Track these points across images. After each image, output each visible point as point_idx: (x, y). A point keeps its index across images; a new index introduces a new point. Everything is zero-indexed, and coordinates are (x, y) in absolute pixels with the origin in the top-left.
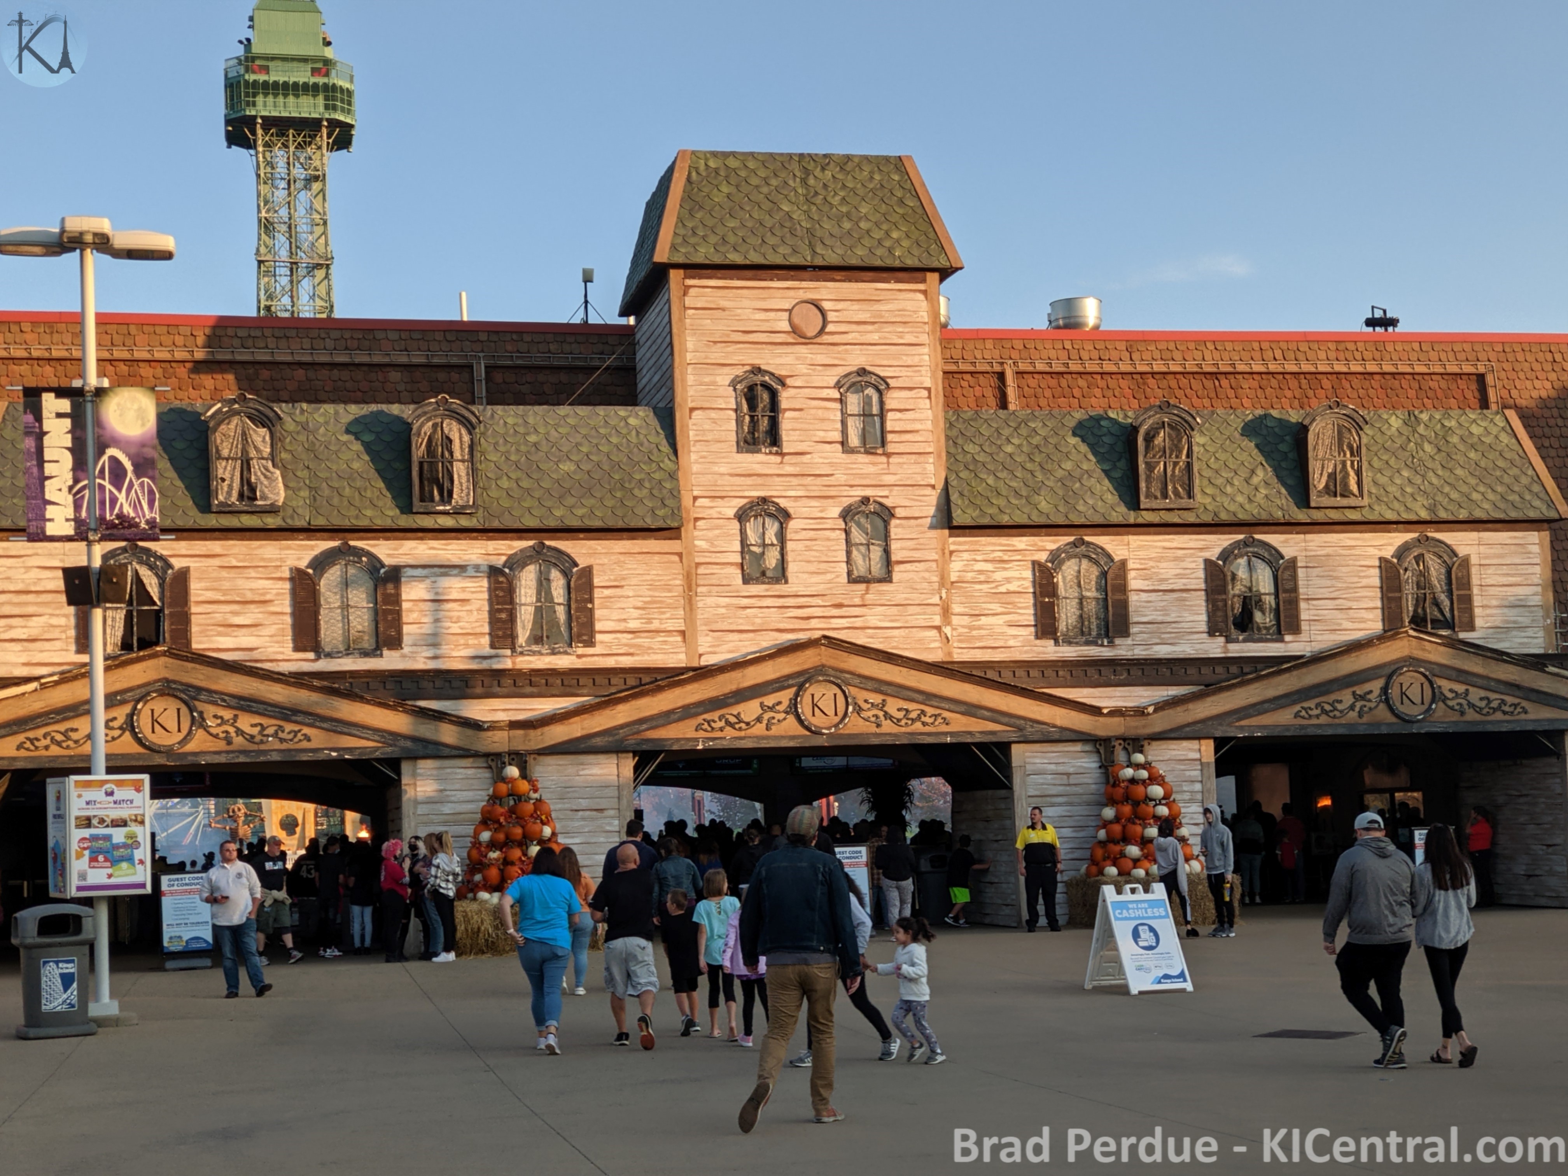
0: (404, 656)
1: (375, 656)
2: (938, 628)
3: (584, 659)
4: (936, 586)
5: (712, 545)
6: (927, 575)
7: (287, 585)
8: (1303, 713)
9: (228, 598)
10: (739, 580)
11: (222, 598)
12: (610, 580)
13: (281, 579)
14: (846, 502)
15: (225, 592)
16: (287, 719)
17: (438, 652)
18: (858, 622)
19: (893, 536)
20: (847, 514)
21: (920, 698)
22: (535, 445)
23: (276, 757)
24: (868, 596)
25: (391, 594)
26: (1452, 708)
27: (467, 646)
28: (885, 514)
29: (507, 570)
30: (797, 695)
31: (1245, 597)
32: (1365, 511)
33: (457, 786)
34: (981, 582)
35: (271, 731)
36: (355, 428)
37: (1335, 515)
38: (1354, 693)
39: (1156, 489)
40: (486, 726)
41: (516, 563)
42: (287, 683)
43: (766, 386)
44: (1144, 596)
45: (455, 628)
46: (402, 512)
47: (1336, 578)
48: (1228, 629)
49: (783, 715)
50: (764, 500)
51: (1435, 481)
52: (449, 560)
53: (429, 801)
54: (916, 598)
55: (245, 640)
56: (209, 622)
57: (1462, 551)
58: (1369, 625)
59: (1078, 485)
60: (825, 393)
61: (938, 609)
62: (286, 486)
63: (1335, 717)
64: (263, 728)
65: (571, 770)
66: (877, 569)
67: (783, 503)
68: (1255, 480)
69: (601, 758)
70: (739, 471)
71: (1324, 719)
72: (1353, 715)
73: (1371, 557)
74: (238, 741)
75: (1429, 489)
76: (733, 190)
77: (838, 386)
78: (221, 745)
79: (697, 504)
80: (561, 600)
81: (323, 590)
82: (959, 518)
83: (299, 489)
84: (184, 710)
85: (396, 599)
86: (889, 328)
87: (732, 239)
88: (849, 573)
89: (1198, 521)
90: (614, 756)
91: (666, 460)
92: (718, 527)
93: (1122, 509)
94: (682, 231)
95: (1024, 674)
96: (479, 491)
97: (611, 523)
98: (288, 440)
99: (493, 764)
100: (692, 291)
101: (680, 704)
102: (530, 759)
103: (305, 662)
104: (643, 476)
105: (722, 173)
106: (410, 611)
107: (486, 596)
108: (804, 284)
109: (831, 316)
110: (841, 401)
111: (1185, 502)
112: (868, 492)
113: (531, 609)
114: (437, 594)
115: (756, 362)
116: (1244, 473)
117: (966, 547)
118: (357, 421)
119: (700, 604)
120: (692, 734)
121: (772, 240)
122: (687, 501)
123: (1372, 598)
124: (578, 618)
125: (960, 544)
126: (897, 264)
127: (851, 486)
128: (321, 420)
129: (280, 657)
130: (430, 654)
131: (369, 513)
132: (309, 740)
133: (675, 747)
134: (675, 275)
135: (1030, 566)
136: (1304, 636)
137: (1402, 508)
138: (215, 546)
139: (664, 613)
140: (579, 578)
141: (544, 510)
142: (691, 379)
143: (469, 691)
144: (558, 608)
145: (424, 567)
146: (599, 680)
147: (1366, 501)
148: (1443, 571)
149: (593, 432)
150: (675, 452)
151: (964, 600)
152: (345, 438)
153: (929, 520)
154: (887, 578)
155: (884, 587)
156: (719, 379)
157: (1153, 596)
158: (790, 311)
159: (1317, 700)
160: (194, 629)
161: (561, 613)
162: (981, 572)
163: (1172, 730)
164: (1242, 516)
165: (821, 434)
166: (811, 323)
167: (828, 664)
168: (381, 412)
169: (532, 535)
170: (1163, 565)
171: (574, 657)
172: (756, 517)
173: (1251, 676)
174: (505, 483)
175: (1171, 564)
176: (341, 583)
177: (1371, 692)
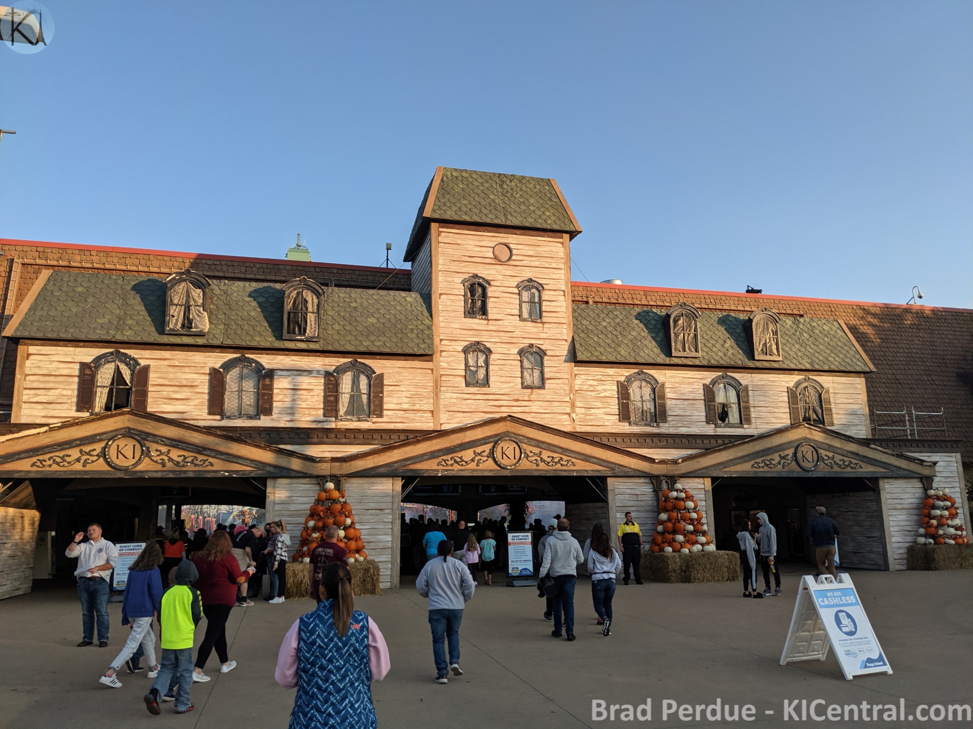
0: (273, 420)
1: (256, 419)
2: (569, 414)
3: (377, 424)
4: (568, 392)
5: (450, 365)
6: (563, 386)
7: (207, 377)
8: (756, 465)
9: (172, 383)
10: (464, 385)
11: (168, 383)
12: (393, 382)
13: (204, 374)
14: (521, 346)
15: (170, 379)
16: (200, 453)
17: (293, 418)
18: (527, 409)
19: (545, 365)
20: (521, 352)
21: (560, 451)
22: (355, 308)
23: (191, 475)
24: (532, 396)
25: (268, 385)
26: (827, 464)
27: (310, 415)
28: (541, 354)
29: (335, 374)
30: (494, 447)
31: (724, 404)
32: (780, 363)
33: (299, 494)
34: (591, 391)
35: (190, 459)
36: (253, 295)
37: (767, 365)
38: (780, 455)
39: (680, 347)
40: (318, 460)
41: (340, 370)
42: (201, 432)
43: (480, 285)
44: (674, 402)
45: (304, 405)
46: (277, 339)
47: (768, 396)
48: (716, 421)
49: (486, 458)
50: (478, 343)
51: (810, 350)
52: (302, 367)
53: (282, 503)
54: (557, 398)
55: (179, 407)
56: (159, 396)
57: (825, 385)
58: (784, 421)
59: (639, 343)
60: (510, 290)
61: (568, 404)
62: (211, 323)
63: (771, 468)
64: (185, 458)
65: (366, 486)
66: (537, 382)
67: (488, 345)
68: (727, 345)
69: (384, 480)
70: (464, 327)
71: (766, 469)
72: (780, 467)
73: (783, 386)
74: (169, 465)
75: (808, 354)
76: (465, 187)
77: (517, 287)
78: (159, 467)
79: (442, 343)
80: (365, 392)
81: (228, 381)
82: (580, 357)
83: (219, 324)
84: (138, 446)
85: (270, 388)
86: (544, 260)
87: (464, 209)
88: (522, 383)
89: (701, 364)
90: (391, 479)
91: (426, 320)
92: (453, 356)
93: (662, 356)
94: (438, 204)
95: (614, 440)
96: (321, 330)
97: (395, 351)
98: (215, 298)
99: (321, 482)
100: (443, 234)
101: (429, 450)
102: (343, 480)
103: (214, 421)
104: (413, 327)
105: (460, 178)
106: (278, 394)
107: (322, 388)
108: (501, 235)
109: (514, 252)
110: (519, 294)
111: (694, 354)
112: (533, 342)
113: (348, 396)
114: (294, 385)
115: (476, 272)
116: (721, 342)
117: (583, 372)
118: (255, 291)
119: (442, 397)
120: (435, 467)
121: (485, 211)
122: (436, 341)
123: (785, 407)
124: (374, 401)
125: (580, 370)
126: (549, 227)
127: (524, 338)
128: (235, 289)
129: (200, 418)
130: (288, 418)
131: (257, 339)
132: (212, 465)
133: (426, 475)
134: (434, 226)
135: (616, 383)
136: (753, 426)
137: (797, 363)
138: (166, 354)
139: (422, 400)
140: (375, 380)
141: (358, 342)
142: (440, 279)
143: (310, 440)
144: (363, 395)
145: (288, 370)
146: (385, 436)
147: (780, 359)
148: (817, 395)
149: (387, 303)
150: (431, 316)
151: (582, 400)
152: (248, 299)
153: (564, 357)
154: (542, 386)
155: (541, 391)
156: (456, 280)
157: (678, 402)
158: (494, 248)
159: (762, 459)
160: (150, 400)
161: (365, 398)
162: (591, 386)
163: (690, 472)
164: (722, 362)
165: (509, 310)
166: (504, 255)
167: (511, 431)
168: (270, 287)
169: (350, 355)
170: (682, 386)
171: (371, 423)
172: (473, 351)
173: (730, 445)
174: (337, 327)
175: (687, 386)
176: (239, 377)
177: (788, 455)
